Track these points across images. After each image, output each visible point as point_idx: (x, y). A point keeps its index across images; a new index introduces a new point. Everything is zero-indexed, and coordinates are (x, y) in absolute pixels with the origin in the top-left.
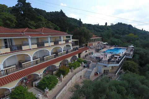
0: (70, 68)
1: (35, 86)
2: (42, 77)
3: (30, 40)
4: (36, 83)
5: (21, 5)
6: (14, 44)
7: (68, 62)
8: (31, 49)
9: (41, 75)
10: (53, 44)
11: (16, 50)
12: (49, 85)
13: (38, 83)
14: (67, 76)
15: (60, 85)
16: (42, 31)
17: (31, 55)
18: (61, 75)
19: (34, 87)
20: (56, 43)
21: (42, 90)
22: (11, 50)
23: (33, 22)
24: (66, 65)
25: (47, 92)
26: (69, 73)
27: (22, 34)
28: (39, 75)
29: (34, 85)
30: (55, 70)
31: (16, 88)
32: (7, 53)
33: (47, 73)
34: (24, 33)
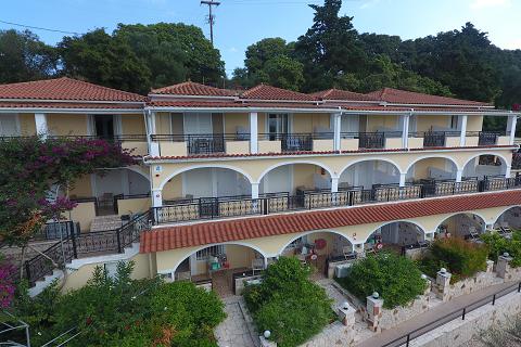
0: (492, 257)
1: (335, 278)
2: (361, 253)
3: (338, 121)
4: (340, 267)
5: (322, 28)
6: (292, 130)
7: (479, 230)
8: (338, 152)
9: (358, 246)
10: (419, 142)
11: (294, 149)
12: (387, 285)
13: (344, 269)
14: (469, 283)
15: (430, 305)
16: (383, 97)
17: (336, 171)
18: (444, 270)
19: (331, 280)
20: (434, 141)
21: (358, 296)
22: (284, 147)
23: (352, 75)
24: (467, 237)
25: (376, 311)
26: (481, 276)
27: (318, 102)
28: (354, 243)
29: (331, 272)
30: (417, 246)
31: (282, 261)
32: (273, 154)
33: (380, 246)
34: (324, 101)
